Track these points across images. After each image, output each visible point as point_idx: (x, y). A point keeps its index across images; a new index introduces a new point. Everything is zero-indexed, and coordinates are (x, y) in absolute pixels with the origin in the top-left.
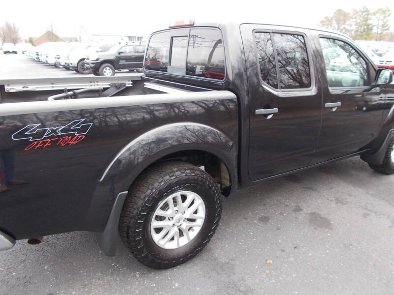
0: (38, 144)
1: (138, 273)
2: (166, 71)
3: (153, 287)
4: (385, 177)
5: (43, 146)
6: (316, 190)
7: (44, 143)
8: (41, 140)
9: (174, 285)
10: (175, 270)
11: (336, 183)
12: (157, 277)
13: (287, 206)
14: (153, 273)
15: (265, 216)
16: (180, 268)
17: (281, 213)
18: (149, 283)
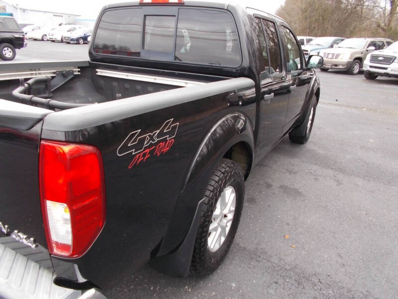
0: (139, 156)
1: (186, 287)
2: (139, 56)
3: (214, 295)
4: (303, 146)
5: (144, 159)
6: (267, 166)
7: (144, 155)
8: (142, 151)
9: (232, 286)
10: (219, 271)
11: (276, 157)
12: (210, 285)
13: (258, 184)
14: (202, 282)
15: (249, 197)
16: (221, 268)
17: (259, 192)
18: (207, 293)
